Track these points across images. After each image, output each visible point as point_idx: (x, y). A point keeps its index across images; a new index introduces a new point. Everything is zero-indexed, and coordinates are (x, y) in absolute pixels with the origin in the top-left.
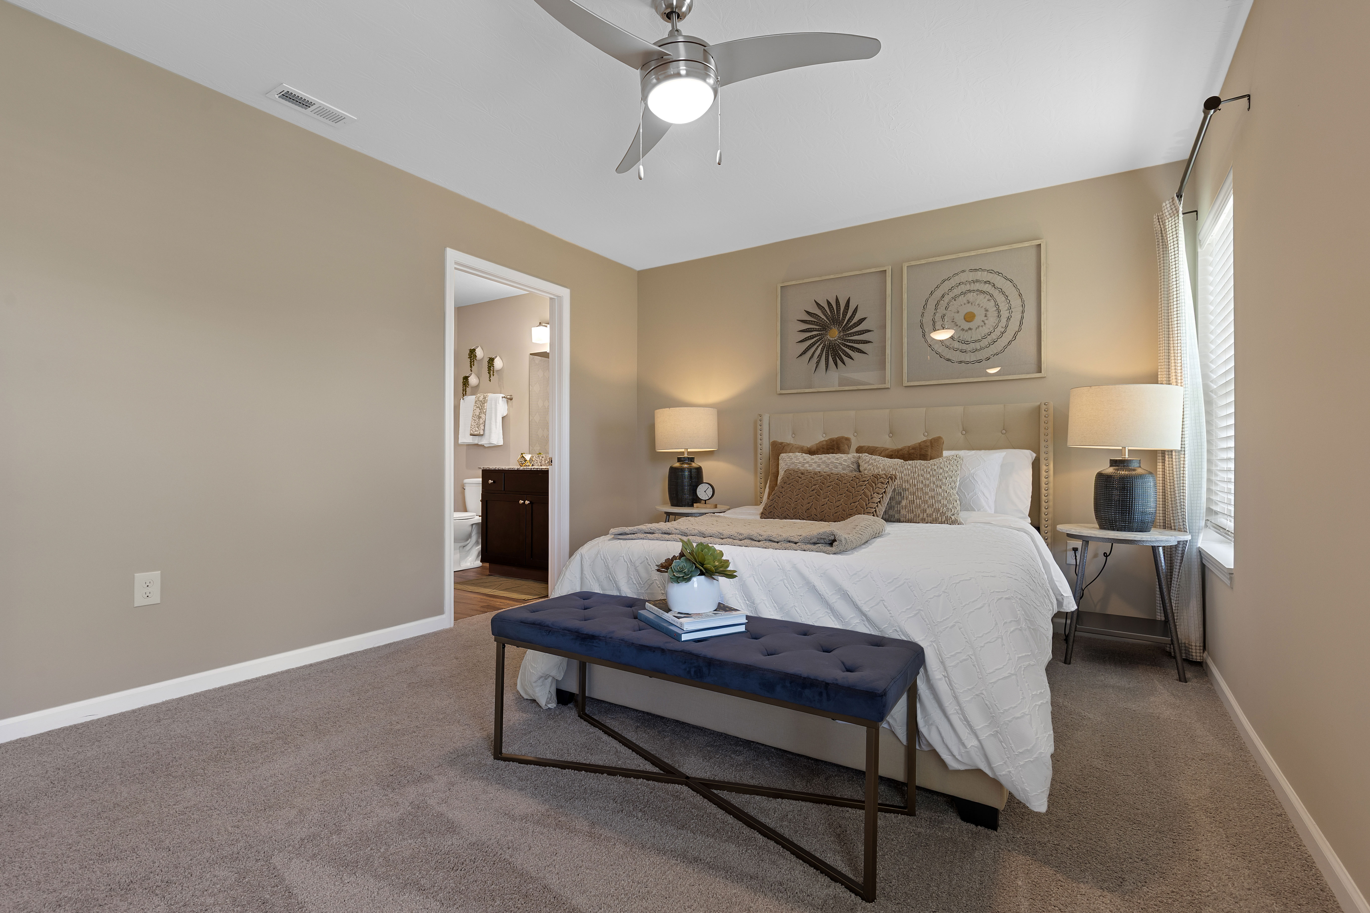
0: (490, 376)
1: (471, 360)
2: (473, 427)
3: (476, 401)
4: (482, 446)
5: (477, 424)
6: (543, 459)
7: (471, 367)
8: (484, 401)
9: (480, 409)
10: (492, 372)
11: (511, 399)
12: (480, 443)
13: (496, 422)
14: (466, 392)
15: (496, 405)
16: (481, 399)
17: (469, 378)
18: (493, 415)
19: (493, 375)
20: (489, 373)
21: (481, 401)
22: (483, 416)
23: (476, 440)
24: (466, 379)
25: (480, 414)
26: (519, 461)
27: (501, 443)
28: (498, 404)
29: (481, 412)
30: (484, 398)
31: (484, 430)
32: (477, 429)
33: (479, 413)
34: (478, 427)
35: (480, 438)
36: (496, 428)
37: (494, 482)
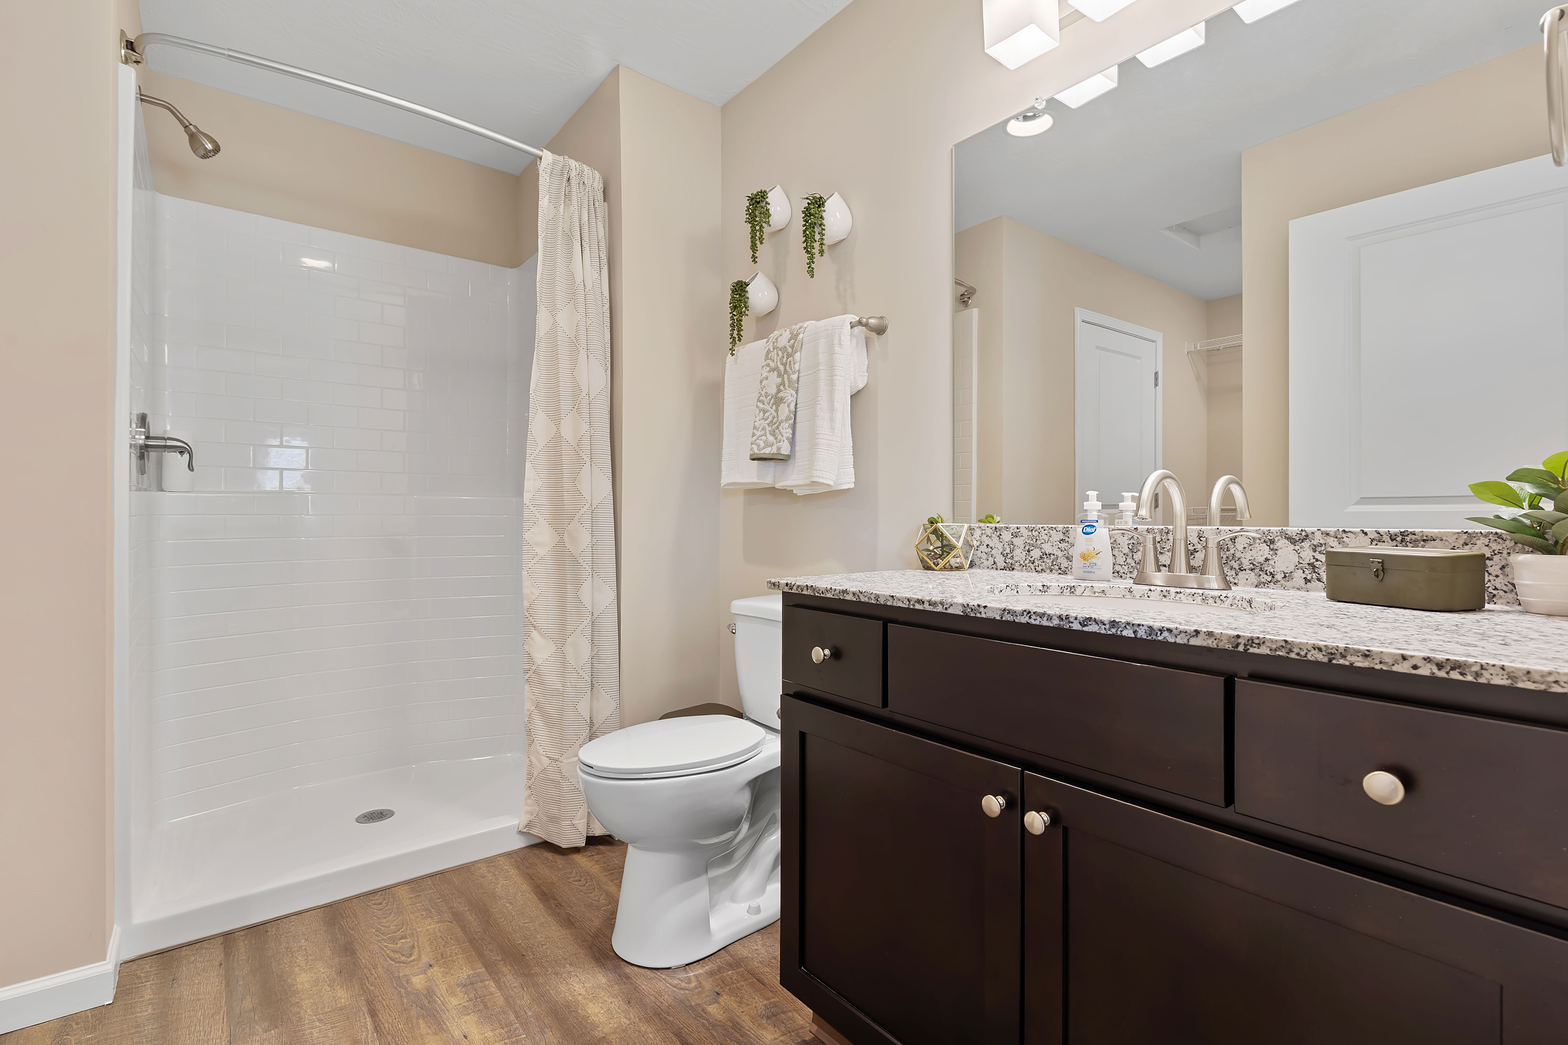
0: (811, 259)
1: (753, 227)
2: (758, 433)
3: (769, 352)
4: (786, 494)
5: (771, 424)
6: (1018, 541)
7: (754, 247)
8: (792, 347)
9: (780, 375)
10: (816, 245)
11: (880, 331)
12: (779, 485)
13: (832, 410)
14: (739, 330)
15: (831, 353)
16: (783, 341)
17: (748, 288)
18: (823, 386)
19: (822, 252)
20: (808, 250)
21: (784, 349)
22: (788, 394)
23: (768, 476)
24: (740, 289)
25: (779, 391)
26: (921, 547)
27: (848, 482)
28: (837, 349)
29: (783, 384)
30: (794, 336)
31: (792, 442)
32: (771, 439)
33: (778, 387)
34: (773, 434)
35: (780, 467)
36: (832, 429)
37: (836, 654)
